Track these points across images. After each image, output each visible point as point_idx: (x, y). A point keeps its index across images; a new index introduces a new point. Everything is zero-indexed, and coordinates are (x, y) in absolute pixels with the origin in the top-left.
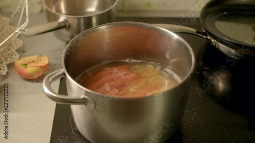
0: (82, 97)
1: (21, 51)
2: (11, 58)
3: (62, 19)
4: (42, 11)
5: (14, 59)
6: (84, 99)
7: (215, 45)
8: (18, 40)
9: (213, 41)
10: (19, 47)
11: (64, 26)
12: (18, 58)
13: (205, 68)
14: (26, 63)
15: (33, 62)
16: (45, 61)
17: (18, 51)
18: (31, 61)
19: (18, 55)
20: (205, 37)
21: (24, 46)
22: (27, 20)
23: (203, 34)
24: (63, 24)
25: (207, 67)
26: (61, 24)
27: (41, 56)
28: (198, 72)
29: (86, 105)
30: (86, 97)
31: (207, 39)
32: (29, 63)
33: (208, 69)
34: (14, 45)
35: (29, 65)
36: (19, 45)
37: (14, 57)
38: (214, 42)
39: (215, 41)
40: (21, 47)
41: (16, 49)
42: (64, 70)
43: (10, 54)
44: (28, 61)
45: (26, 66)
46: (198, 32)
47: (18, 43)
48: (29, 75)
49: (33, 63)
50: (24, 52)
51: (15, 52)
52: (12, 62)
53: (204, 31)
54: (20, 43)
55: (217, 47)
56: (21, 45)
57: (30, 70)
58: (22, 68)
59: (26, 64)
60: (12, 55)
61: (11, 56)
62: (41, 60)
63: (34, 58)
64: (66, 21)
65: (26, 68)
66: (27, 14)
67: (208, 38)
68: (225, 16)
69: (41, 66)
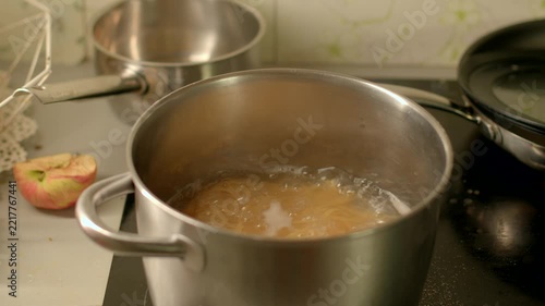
0: (174, 238)
1: (33, 146)
2: (7, 160)
3: (131, 70)
4: (85, 60)
5: (14, 162)
6: (179, 244)
7: (495, 137)
8: (27, 119)
9: (489, 126)
10: (27, 135)
11: (136, 88)
12: (24, 159)
13: (470, 191)
14: (41, 169)
15: (59, 167)
16: (87, 167)
17: (23, 144)
18: (56, 165)
19: (23, 154)
20: (469, 117)
21: (38, 134)
22: (48, 67)
23: (465, 109)
24: (134, 83)
25: (474, 190)
26: (128, 83)
27: (78, 155)
28: (453, 201)
29: (182, 258)
30: (183, 238)
31: (476, 122)
32: (50, 169)
33: (477, 192)
34: (16, 132)
35: (47, 174)
36: (29, 131)
37: (14, 157)
38: (492, 129)
39: (496, 126)
40: (31, 137)
41: (19, 139)
42: (130, 174)
43: (5, 151)
44: (48, 166)
45: (40, 176)
46: (454, 105)
47: (25, 126)
48: (49, 198)
49: (57, 170)
50: (38, 148)
51: (17, 146)
52: (9, 168)
53: (467, 104)
54: (30, 127)
55: (498, 140)
56: (33, 132)
57: (49, 185)
58: (33, 180)
59: (42, 172)
60: (10, 154)
61: (6, 156)
62: (77, 164)
63: (62, 158)
64: (140, 76)
65: (41, 180)
66: (48, 54)
67: (478, 119)
68: (516, 73)
69: (77, 177)
